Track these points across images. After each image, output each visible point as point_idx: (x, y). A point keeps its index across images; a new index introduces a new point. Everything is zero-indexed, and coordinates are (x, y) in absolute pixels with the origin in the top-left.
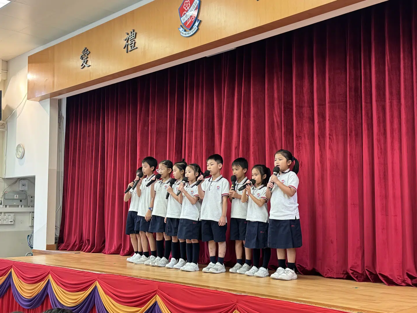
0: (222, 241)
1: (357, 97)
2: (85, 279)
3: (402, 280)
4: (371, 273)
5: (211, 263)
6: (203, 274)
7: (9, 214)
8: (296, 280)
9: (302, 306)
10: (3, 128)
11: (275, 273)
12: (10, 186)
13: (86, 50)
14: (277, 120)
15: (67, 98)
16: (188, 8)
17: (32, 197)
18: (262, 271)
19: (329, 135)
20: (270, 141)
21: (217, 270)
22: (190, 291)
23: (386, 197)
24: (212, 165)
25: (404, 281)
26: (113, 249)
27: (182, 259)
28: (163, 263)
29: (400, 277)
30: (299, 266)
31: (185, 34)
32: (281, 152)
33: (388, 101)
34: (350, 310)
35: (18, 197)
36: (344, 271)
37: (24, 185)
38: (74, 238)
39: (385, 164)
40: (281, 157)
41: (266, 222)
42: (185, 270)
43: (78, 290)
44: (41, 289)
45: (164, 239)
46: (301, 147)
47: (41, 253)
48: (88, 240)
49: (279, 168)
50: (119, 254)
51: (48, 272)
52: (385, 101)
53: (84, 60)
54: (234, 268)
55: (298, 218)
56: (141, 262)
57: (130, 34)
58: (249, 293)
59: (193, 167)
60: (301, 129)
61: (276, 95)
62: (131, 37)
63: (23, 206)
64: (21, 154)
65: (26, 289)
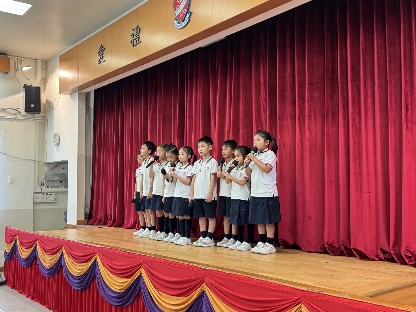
0: (212, 217)
1: (334, 79)
3: (375, 255)
4: (346, 248)
5: (201, 238)
6: (194, 248)
7: (51, 194)
8: (275, 254)
9: (260, 281)
10: (44, 120)
11: (255, 247)
12: (51, 169)
13: (102, 46)
14: (263, 104)
15: (94, 90)
16: (181, 1)
18: (244, 246)
19: (308, 116)
20: (257, 124)
21: (205, 244)
23: (359, 174)
24: (203, 147)
25: (377, 256)
26: (129, 225)
27: (178, 234)
28: (162, 237)
29: (374, 252)
30: (281, 240)
31: (179, 26)
32: (259, 133)
33: (362, 80)
34: (301, 287)
35: (58, 179)
36: (322, 246)
37: (64, 169)
38: (100, 215)
39: (359, 142)
40: (259, 138)
41: (247, 200)
42: (177, 244)
43: (83, 261)
44: (56, 260)
45: (164, 216)
46: (283, 129)
47: (72, 227)
48: (111, 216)
49: (257, 148)
50: (135, 228)
51: (62, 245)
52: (359, 81)
53: (100, 56)
54: (221, 242)
55: (276, 195)
56: (145, 236)
57: (135, 30)
59: (186, 149)
60: (284, 112)
61: (262, 81)
62: (136, 33)
63: (63, 187)
64: (57, 141)
65: (46, 259)
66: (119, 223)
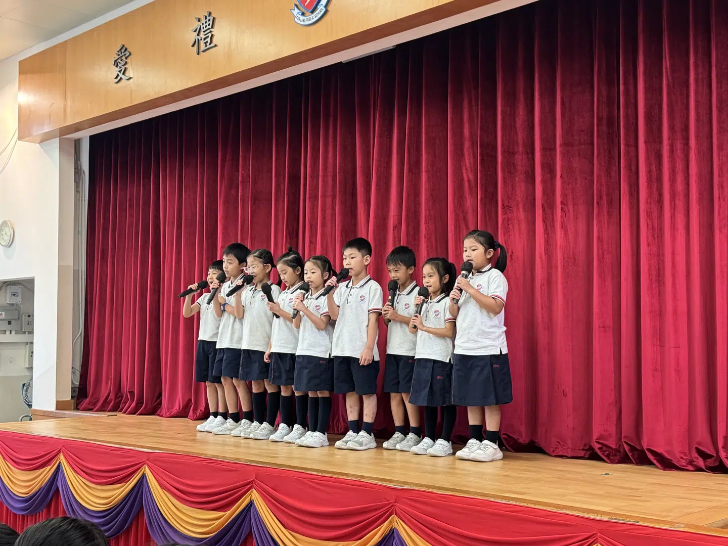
0: (370, 393)
1: (612, 137)
2: (125, 462)
3: (688, 461)
4: (633, 449)
5: (350, 433)
6: (337, 451)
8: (502, 461)
11: (463, 449)
13: (123, 49)
14: (468, 176)
15: (90, 137)
17: (29, 316)
18: (441, 446)
19: (561, 204)
20: (457, 216)
21: (361, 444)
22: (312, 482)
23: (660, 314)
24: (352, 258)
25: (691, 463)
26: (176, 408)
27: (299, 426)
28: (264, 432)
29: (685, 455)
30: (506, 436)
31: (303, 20)
32: (475, 235)
33: (666, 142)
35: (4, 315)
36: (585, 445)
37: (15, 295)
38: (106, 390)
39: (660, 256)
40: (474, 245)
41: (448, 361)
42: (304, 444)
43: (110, 481)
44: (45, 479)
45: (266, 390)
46: (511, 226)
47: (46, 415)
48: (132, 393)
49: (471, 264)
50: (186, 417)
51: (57, 451)
52: (661, 142)
53: (120, 68)
54: (391, 441)
55: (505, 351)
56: (225, 431)
57: (203, 21)
58: (416, 485)
59: (319, 262)
60: (512, 194)
61: (466, 132)
62: (204, 26)
63: (13, 332)
64: (8, 238)
65: (19, 480)
66: (149, 406)
